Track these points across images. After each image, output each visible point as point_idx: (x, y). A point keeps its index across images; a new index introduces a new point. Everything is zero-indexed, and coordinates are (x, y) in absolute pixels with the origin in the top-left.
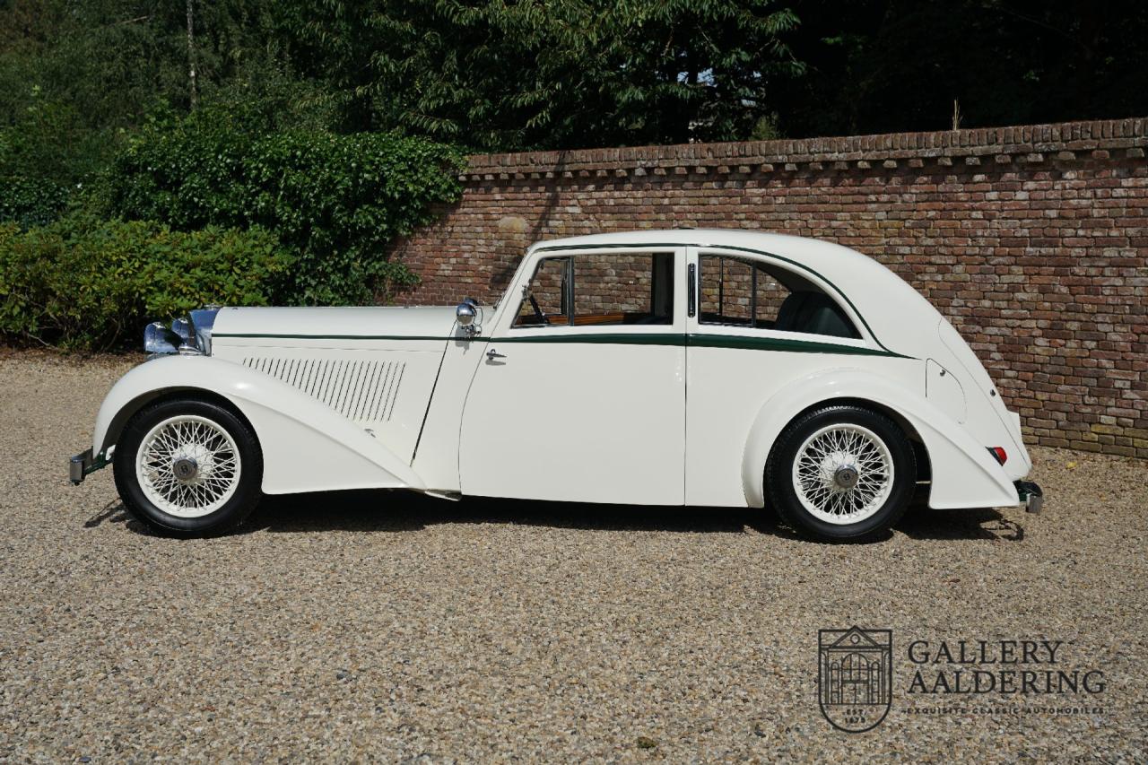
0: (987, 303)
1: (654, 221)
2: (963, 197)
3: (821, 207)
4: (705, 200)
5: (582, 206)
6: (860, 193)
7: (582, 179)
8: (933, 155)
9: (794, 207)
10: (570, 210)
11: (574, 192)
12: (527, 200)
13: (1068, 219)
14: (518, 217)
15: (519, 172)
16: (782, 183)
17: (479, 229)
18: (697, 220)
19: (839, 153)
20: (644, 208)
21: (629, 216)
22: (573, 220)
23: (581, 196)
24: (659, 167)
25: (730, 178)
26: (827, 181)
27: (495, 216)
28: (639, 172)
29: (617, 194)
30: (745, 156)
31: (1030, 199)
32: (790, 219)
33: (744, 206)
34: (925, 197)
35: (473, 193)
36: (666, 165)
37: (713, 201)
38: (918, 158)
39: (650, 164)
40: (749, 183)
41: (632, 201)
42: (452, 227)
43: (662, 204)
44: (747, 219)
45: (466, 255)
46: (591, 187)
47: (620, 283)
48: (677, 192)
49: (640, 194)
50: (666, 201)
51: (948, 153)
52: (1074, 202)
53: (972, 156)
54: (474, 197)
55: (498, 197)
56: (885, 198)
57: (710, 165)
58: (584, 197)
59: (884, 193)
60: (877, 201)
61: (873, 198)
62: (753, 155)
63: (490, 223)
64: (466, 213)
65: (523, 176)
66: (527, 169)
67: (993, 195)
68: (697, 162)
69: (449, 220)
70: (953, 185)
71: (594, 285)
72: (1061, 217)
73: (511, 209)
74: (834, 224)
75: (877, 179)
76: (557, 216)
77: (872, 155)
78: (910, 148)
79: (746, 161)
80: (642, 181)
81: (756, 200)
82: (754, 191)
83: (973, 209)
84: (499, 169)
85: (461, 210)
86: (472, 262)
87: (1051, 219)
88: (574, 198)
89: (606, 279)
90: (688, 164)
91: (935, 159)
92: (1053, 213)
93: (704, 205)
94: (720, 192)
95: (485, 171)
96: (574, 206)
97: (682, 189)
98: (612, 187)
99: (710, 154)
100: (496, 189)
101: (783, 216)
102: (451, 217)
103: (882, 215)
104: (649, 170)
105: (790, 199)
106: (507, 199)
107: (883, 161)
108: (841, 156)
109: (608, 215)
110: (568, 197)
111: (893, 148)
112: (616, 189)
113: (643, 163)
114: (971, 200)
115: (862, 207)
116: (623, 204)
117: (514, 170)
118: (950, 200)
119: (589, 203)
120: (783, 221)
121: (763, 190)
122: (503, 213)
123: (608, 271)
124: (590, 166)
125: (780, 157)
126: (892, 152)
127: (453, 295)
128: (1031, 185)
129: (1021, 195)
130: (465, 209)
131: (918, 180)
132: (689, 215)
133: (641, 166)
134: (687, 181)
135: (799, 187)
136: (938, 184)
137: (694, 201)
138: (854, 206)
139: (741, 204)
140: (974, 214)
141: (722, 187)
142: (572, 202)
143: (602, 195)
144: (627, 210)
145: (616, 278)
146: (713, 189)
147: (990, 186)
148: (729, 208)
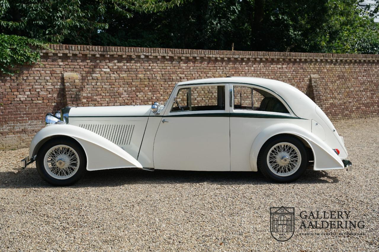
0: (245, 95)
1: (144, 74)
2: (240, 68)
3: (205, 70)
4: (165, 67)
5: (110, 69)
6: (215, 67)
7: (112, 58)
8: (237, 57)
9: (196, 70)
10: (104, 70)
11: (107, 63)
12: (80, 65)
13: (261, 74)
14: (74, 73)
15: (79, 53)
16: (192, 63)
17: (48, 78)
18: (162, 74)
19: (213, 55)
20: (141, 70)
21: (132, 73)
22: (105, 74)
23: (110, 65)
24: (151, 55)
25: (175, 60)
26: (206, 63)
27: (58, 72)
28: (142, 57)
29: (128, 64)
30: (183, 54)
31: (254, 69)
32: (195, 74)
33: (180, 70)
34: (231, 68)
35: (43, 61)
36: (154, 55)
37: (169, 68)
38: (233, 57)
39: (147, 54)
40: (181, 62)
41: (135, 67)
42: (27, 77)
43: (148, 68)
44: (180, 74)
45: (38, 90)
46: (116, 61)
47: (129, 97)
48: (155, 64)
49: (139, 65)
50: (150, 67)
51: (241, 57)
52: (262, 70)
53: (246, 58)
54: (44, 63)
55: (61, 63)
56: (221, 68)
57: (171, 56)
58: (112, 65)
59: (221, 66)
60: (220, 69)
61: (219, 68)
62: (186, 54)
63: (55, 75)
64: (38, 71)
65: (81, 55)
66: (85, 52)
67: (247, 68)
68: (166, 55)
69: (23, 74)
70: (237, 65)
71: (116, 99)
72: (260, 74)
73: (69, 69)
74: (208, 75)
75: (220, 63)
76: (98, 72)
77: (222, 56)
78: (231, 55)
79: (184, 55)
80: (140, 60)
81: (184, 68)
82: (183, 65)
83: (242, 71)
84: (67, 51)
85: (33, 69)
86: (42, 93)
87: (258, 74)
88: (106, 65)
89: (123, 96)
90: (163, 55)
91: (237, 58)
92: (259, 73)
93: (164, 69)
94: (171, 65)
95: (58, 52)
96: (106, 68)
97: (157, 63)
98: (125, 62)
99: (170, 52)
100: (59, 60)
101: (192, 73)
102: (25, 72)
103: (221, 73)
104: (147, 57)
105: (194, 67)
106: (66, 65)
107: (224, 58)
108: (214, 56)
109: (124, 72)
110: (103, 65)
111: (227, 55)
112: (127, 62)
113: (144, 53)
114: (242, 69)
115: (216, 70)
116: (131, 68)
117: (77, 52)
118: (237, 69)
119: (114, 67)
120: (192, 74)
121: (186, 65)
122: (64, 71)
123: (124, 93)
124: (120, 53)
125: (196, 55)
126: (227, 56)
127: (27, 109)
128: (254, 66)
129: (253, 68)
130: (37, 69)
131: (230, 63)
132: (159, 73)
133: (143, 55)
134: (159, 61)
135: (198, 64)
136: (234, 65)
137: (161, 68)
138: (214, 70)
139: (179, 69)
140: (243, 73)
141: (172, 63)
142: (105, 67)
143: (122, 64)
144: (133, 70)
145: (128, 96)
146: (168, 64)
147: (246, 66)
148: (174, 70)
